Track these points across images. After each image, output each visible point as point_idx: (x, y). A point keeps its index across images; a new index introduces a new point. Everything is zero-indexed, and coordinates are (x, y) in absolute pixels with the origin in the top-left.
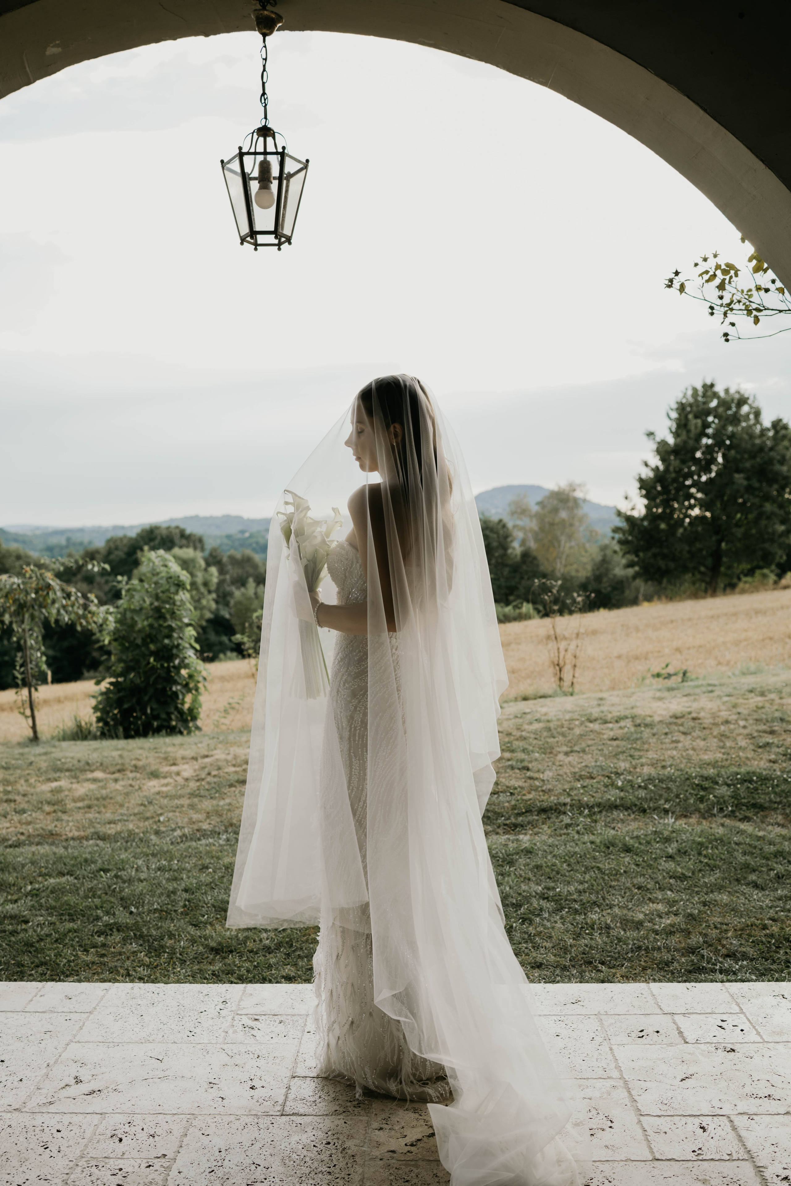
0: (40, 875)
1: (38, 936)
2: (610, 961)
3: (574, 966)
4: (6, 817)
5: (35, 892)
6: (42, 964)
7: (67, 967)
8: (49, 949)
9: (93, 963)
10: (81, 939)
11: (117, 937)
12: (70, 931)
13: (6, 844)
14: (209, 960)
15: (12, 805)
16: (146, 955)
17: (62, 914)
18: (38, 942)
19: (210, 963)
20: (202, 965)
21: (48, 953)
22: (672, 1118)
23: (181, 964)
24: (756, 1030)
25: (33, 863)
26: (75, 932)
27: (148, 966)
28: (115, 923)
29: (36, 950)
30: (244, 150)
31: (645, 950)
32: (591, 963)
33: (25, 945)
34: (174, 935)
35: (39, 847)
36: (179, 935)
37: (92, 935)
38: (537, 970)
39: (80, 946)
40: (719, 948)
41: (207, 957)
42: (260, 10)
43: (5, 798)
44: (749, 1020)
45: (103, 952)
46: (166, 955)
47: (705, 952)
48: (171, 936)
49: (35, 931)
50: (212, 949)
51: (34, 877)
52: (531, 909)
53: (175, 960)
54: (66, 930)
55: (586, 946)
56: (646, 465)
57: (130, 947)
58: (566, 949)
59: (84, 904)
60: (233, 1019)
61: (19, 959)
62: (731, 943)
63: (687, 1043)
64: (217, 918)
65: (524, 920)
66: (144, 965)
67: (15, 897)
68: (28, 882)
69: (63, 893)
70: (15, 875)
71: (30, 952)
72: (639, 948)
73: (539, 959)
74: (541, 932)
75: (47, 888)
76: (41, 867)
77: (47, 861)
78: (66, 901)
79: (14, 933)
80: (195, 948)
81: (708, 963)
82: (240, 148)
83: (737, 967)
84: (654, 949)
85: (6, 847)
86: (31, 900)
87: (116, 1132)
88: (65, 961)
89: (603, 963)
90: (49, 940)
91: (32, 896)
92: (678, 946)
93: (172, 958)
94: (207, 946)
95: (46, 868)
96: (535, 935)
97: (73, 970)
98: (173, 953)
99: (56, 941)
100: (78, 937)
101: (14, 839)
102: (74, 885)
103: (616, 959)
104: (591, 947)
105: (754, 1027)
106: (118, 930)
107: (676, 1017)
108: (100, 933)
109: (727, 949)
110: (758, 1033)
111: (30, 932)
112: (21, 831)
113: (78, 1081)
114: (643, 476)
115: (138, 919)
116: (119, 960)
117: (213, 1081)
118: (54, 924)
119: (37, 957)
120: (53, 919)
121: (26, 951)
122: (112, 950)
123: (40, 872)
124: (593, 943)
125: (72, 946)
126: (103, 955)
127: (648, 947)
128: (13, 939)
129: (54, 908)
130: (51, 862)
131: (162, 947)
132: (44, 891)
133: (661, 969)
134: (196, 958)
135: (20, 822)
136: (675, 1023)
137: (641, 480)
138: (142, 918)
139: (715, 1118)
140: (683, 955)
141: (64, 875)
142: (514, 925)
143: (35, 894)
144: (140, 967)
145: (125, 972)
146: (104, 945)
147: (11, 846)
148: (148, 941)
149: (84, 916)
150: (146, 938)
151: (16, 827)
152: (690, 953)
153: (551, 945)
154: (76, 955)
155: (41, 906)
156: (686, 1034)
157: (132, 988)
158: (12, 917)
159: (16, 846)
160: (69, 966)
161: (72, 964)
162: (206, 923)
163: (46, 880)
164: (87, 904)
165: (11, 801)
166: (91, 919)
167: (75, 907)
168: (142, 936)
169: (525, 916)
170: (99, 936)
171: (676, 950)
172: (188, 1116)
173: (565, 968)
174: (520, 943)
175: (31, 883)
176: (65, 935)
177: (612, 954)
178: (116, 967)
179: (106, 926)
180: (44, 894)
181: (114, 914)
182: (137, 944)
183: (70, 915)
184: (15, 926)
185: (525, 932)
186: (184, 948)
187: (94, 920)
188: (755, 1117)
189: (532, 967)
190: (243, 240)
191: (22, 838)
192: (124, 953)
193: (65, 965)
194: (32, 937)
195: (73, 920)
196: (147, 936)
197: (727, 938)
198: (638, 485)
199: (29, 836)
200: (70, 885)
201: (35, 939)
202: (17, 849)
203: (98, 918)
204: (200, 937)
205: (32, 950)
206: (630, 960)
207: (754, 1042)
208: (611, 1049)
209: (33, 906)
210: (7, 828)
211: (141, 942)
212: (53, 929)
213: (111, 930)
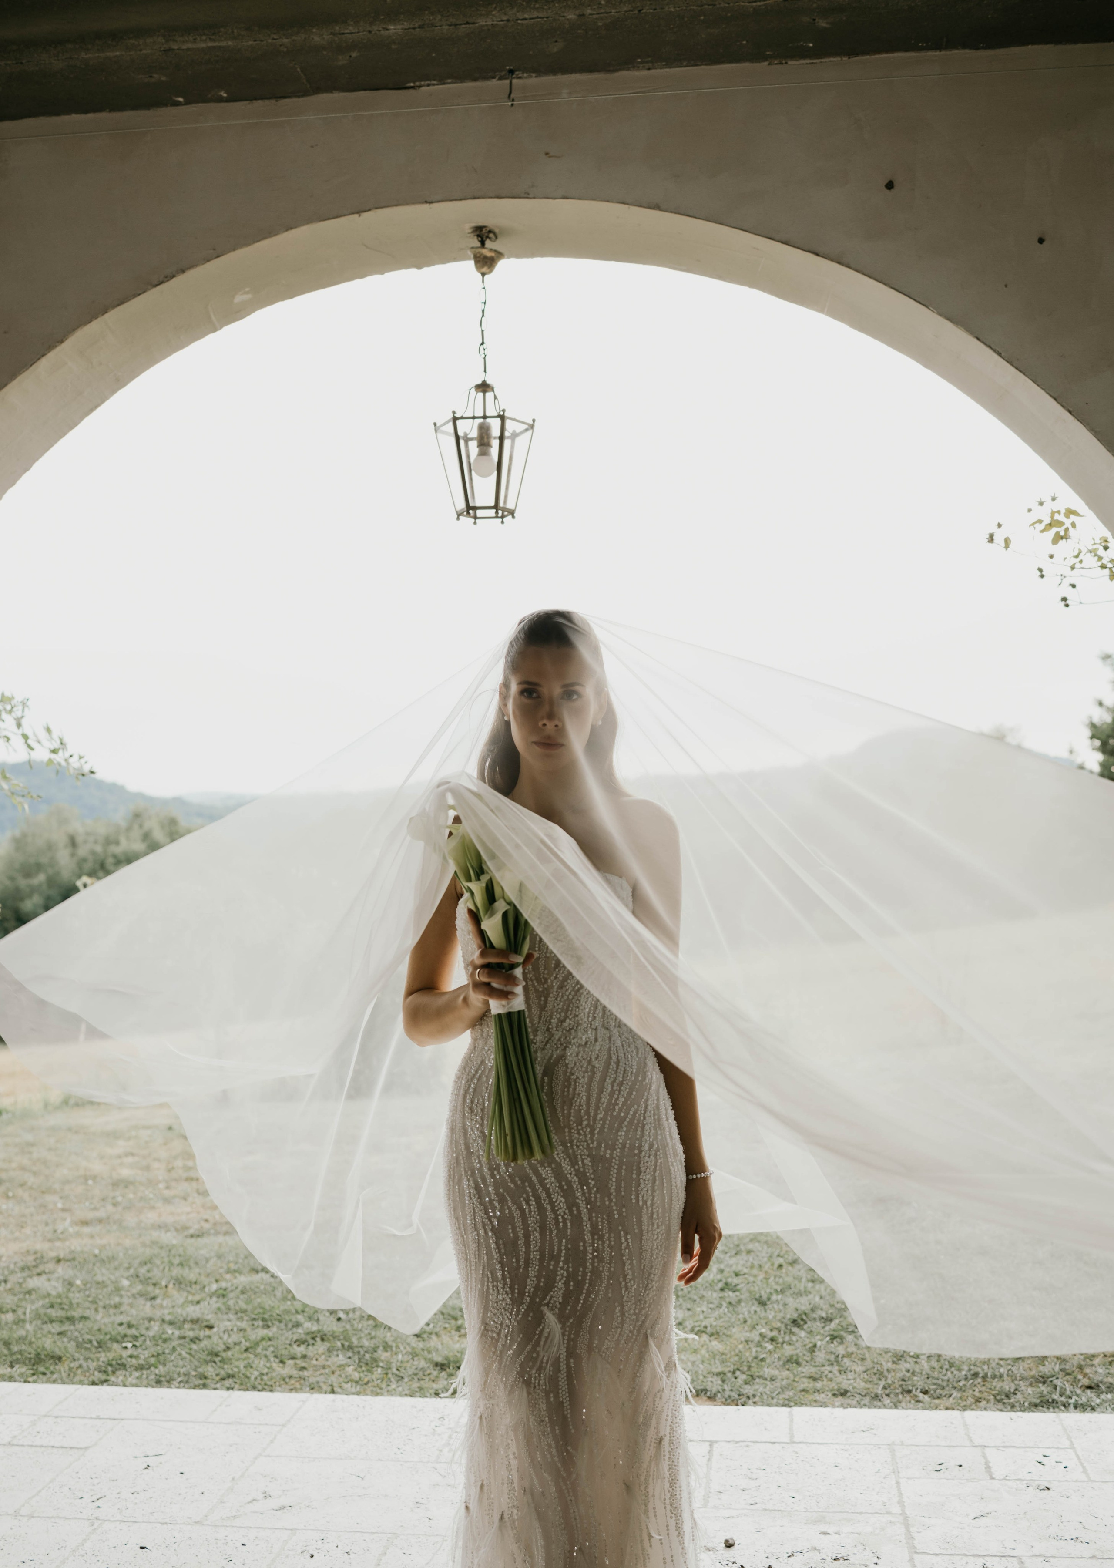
0: (228, 1271)
1: (224, 1344)
2: (935, 1390)
3: (888, 1395)
4: (185, 1199)
5: (221, 1292)
6: (230, 1376)
7: (259, 1380)
8: (238, 1360)
9: (290, 1377)
10: (277, 1348)
11: (321, 1347)
12: (263, 1339)
13: (186, 1233)
14: (432, 1377)
15: (194, 1184)
16: (355, 1370)
17: (254, 1319)
18: (224, 1351)
19: (433, 1381)
20: (422, 1382)
21: (237, 1363)
22: (951, 1557)
23: (398, 1381)
24: (1084, 1467)
25: (219, 1257)
26: (270, 1340)
27: (357, 1382)
28: (319, 1331)
29: (223, 1361)
30: (457, 415)
31: (983, 1377)
32: (909, 1391)
33: (209, 1354)
34: (391, 1347)
35: (227, 1238)
36: (397, 1347)
37: (290, 1345)
38: (840, 1398)
39: (276, 1357)
40: (1080, 1377)
41: (429, 1374)
42: (477, 248)
43: (185, 1175)
44: (1078, 1456)
45: (304, 1364)
46: (379, 1370)
47: (1058, 1382)
48: (386, 1347)
49: (221, 1338)
50: (437, 1364)
51: (221, 1274)
52: (844, 1324)
53: (390, 1376)
54: (259, 1338)
55: (908, 1371)
56: (1101, 704)
57: (336, 1359)
58: (881, 1373)
59: (282, 1308)
60: (450, 1437)
61: (200, 1370)
62: (1096, 1372)
63: (993, 1478)
64: (445, 1328)
65: (833, 1338)
66: (352, 1381)
67: (197, 1298)
68: (213, 1280)
69: (255, 1293)
70: (197, 1270)
71: (215, 1362)
72: (976, 1375)
73: (845, 1385)
74: (852, 1353)
75: (236, 1288)
76: (229, 1262)
77: (237, 1255)
78: (259, 1304)
79: (194, 1340)
80: (416, 1363)
81: (1061, 1396)
82: (454, 412)
83: (1098, 1401)
84: (994, 1377)
85: (186, 1237)
86: (217, 1302)
87: (307, 1548)
88: (256, 1373)
89: (925, 1392)
90: (237, 1348)
91: (218, 1297)
92: (1026, 1374)
93: (387, 1374)
94: (430, 1361)
95: (236, 1263)
96: (843, 1357)
97: (265, 1384)
98: (387, 1369)
99: (247, 1350)
100: (273, 1346)
101: (196, 1226)
102: (270, 1284)
103: (943, 1388)
104: (913, 1373)
105: (1082, 1464)
106: (322, 1340)
107: (987, 1451)
108: (300, 1342)
109: (1089, 1378)
110: (1085, 1471)
111: (215, 1339)
112: (206, 1217)
113: (266, 1496)
114: (1096, 720)
115: (348, 1327)
116: (322, 1374)
117: (420, 1501)
118: (244, 1330)
119: (223, 1368)
120: (244, 1325)
121: (211, 1361)
122: (314, 1362)
123: (229, 1268)
124: (917, 1369)
125: (266, 1356)
126: (303, 1369)
127: (986, 1375)
128: (194, 1347)
129: (244, 1311)
130: (242, 1256)
131: (375, 1360)
132: (232, 1291)
133: (999, 1401)
134: (416, 1374)
135: (203, 1206)
136: (984, 1456)
137: (1093, 726)
138: (352, 1326)
139: (1003, 1559)
140: (1031, 1385)
141: (257, 1272)
142: (819, 1343)
143: (222, 1294)
144: (347, 1382)
145: (329, 1389)
146: (304, 1357)
147: (192, 1236)
148: (359, 1353)
149: (280, 1322)
150: (356, 1350)
151: (198, 1213)
152: (1040, 1382)
153: (864, 1369)
154: (270, 1368)
155: (229, 1309)
156: (993, 1470)
157: (334, 1401)
158: (195, 1321)
159: (198, 1236)
160: (262, 1379)
161: (265, 1378)
162: (431, 1334)
163: (235, 1278)
164: (286, 1307)
165: (192, 1179)
166: (290, 1326)
167: (270, 1311)
168: (350, 1348)
169: (835, 1334)
170: (299, 1346)
171: (1022, 1379)
172: (390, 1535)
173: (876, 1397)
174: (823, 1366)
175: (217, 1281)
176: (257, 1344)
177: (940, 1382)
178: (318, 1382)
179: (308, 1334)
180: (231, 1295)
181: (318, 1320)
182: (344, 1356)
183: (264, 1320)
184: (197, 1332)
185: (831, 1353)
186: (402, 1362)
187: (293, 1326)
188: (1051, 1560)
189: (834, 1395)
190: (459, 514)
191: (207, 1226)
192: (329, 1366)
193: (256, 1378)
194: (217, 1345)
195: (268, 1327)
196: (357, 1347)
197: (1092, 1365)
198: (1088, 733)
199: (215, 1224)
200: (266, 1285)
201: (222, 1347)
202: (199, 1239)
203: (297, 1325)
204: (423, 1350)
205: (217, 1359)
206: (961, 1389)
207: (1077, 1481)
208: (898, 1483)
209: (219, 1309)
210: (188, 1213)
211: (350, 1354)
212: (244, 1337)
213: (313, 1338)
